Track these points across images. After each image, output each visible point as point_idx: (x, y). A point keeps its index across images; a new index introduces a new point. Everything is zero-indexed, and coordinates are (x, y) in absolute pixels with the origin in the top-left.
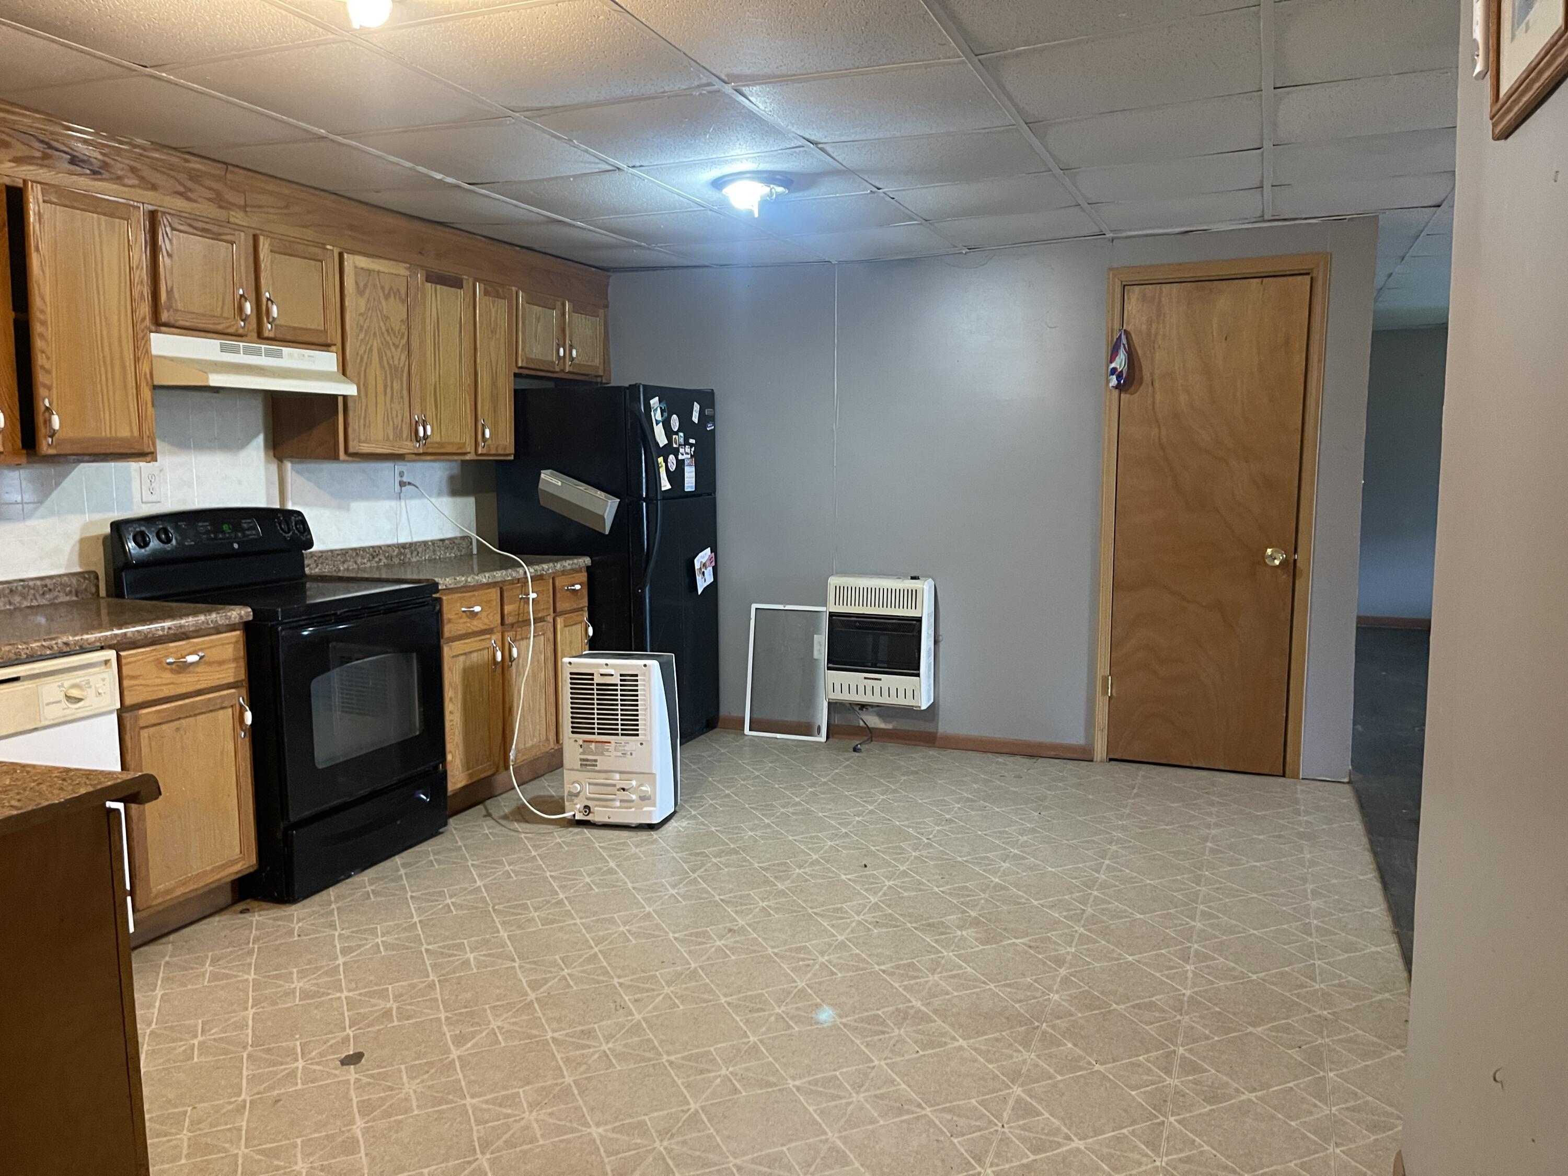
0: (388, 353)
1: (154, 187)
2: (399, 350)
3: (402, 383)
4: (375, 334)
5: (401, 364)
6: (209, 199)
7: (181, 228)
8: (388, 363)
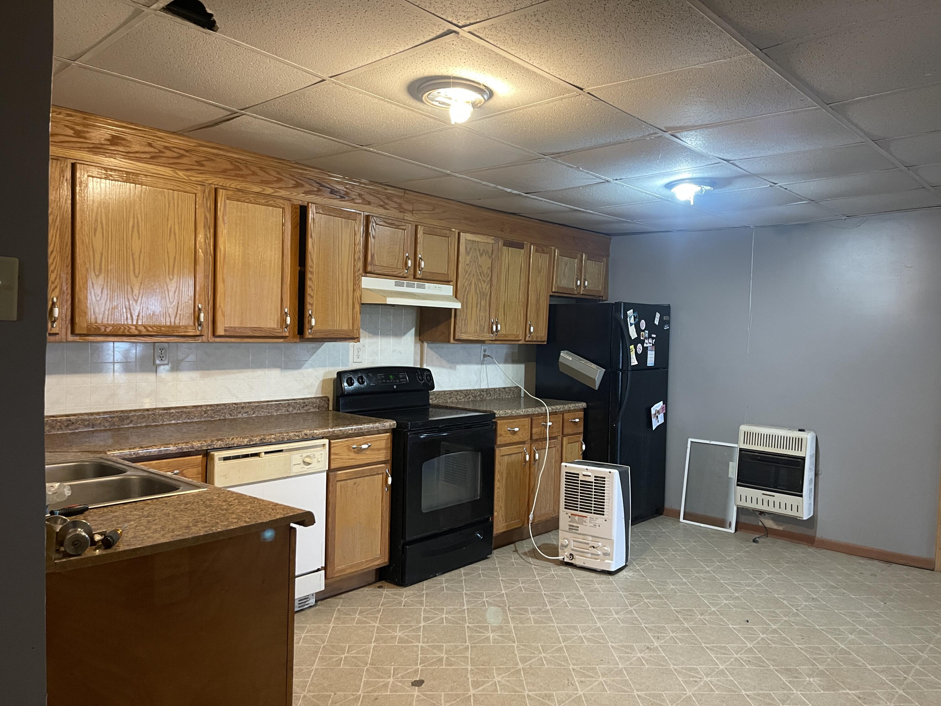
0: (480, 285)
1: (369, 203)
2: (486, 284)
3: (486, 302)
4: (474, 275)
5: (487, 292)
6: (395, 208)
7: (381, 223)
8: (479, 290)
